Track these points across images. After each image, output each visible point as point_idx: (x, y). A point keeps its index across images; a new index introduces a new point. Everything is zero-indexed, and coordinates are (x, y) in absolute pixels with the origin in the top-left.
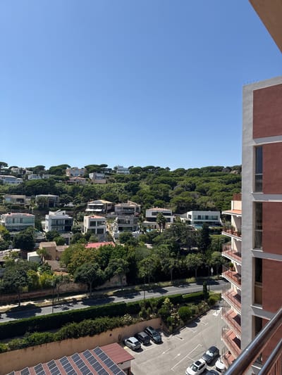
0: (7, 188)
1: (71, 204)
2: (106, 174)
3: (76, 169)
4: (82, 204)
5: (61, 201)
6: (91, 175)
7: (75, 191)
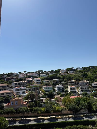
0: (43, 78)
1: (63, 82)
2: (74, 71)
3: (63, 70)
4: (67, 82)
5: (60, 81)
6: (68, 72)
7: (64, 78)
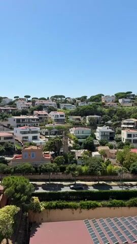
1: (109, 122)
2: (132, 99)
3: (109, 97)
4: (118, 122)
5: (103, 120)
6: (120, 101)
